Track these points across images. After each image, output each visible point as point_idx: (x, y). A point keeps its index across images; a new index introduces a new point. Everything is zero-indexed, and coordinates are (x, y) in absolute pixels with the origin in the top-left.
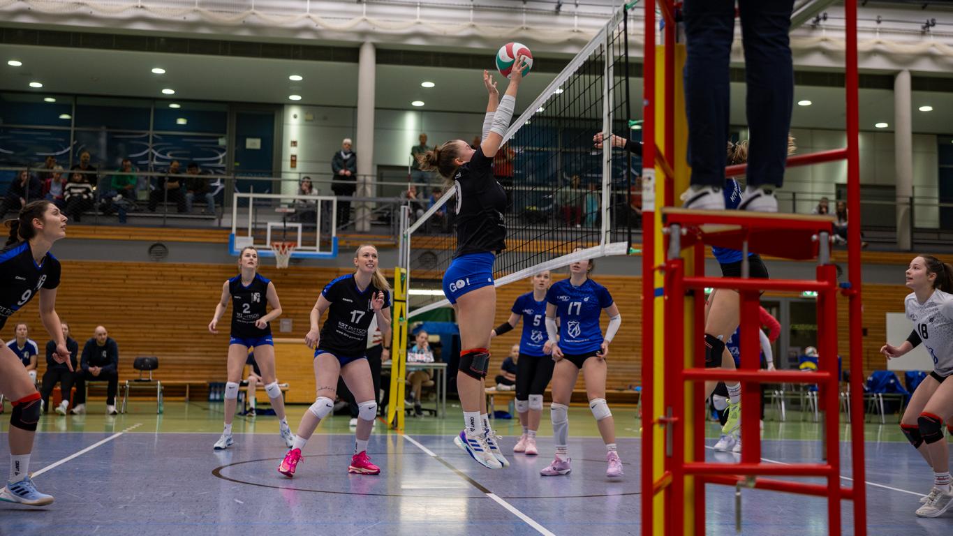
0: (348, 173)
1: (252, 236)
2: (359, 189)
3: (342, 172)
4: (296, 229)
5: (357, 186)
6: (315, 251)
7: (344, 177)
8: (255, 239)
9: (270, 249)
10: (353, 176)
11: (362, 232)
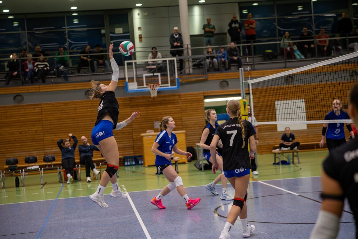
0: (179, 44)
1: (136, 81)
2: (185, 52)
3: (176, 44)
4: (157, 76)
5: (184, 50)
6: (168, 86)
7: (177, 47)
8: (138, 83)
9: (147, 88)
10: (181, 46)
11: (189, 74)
